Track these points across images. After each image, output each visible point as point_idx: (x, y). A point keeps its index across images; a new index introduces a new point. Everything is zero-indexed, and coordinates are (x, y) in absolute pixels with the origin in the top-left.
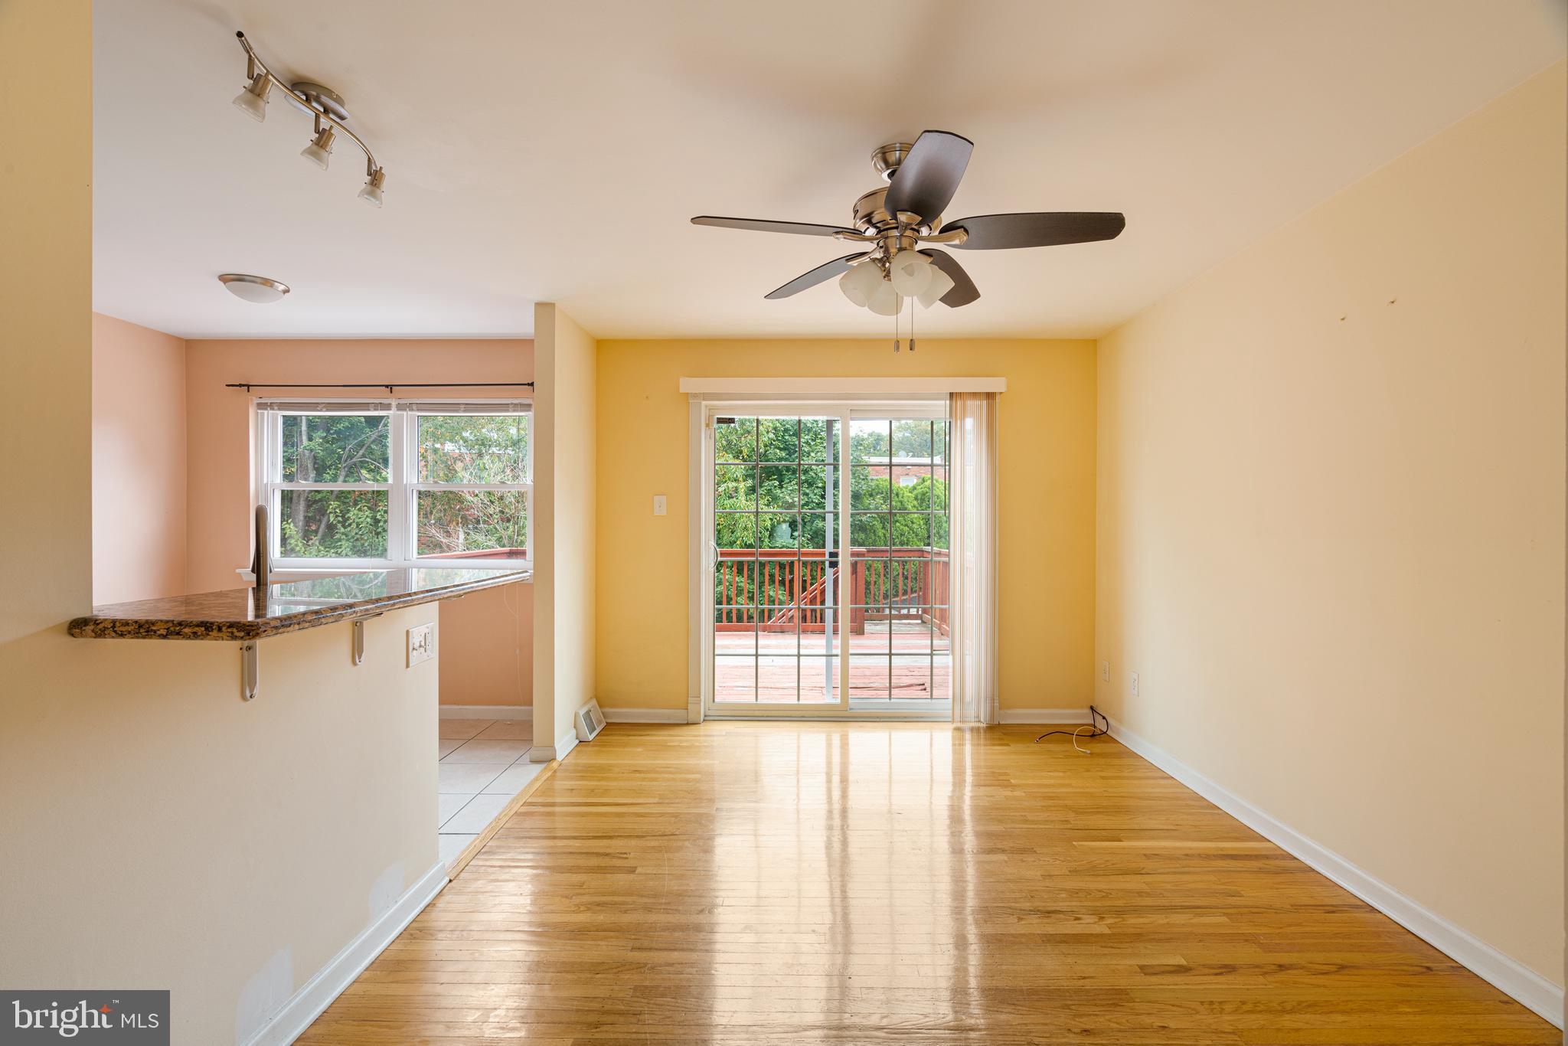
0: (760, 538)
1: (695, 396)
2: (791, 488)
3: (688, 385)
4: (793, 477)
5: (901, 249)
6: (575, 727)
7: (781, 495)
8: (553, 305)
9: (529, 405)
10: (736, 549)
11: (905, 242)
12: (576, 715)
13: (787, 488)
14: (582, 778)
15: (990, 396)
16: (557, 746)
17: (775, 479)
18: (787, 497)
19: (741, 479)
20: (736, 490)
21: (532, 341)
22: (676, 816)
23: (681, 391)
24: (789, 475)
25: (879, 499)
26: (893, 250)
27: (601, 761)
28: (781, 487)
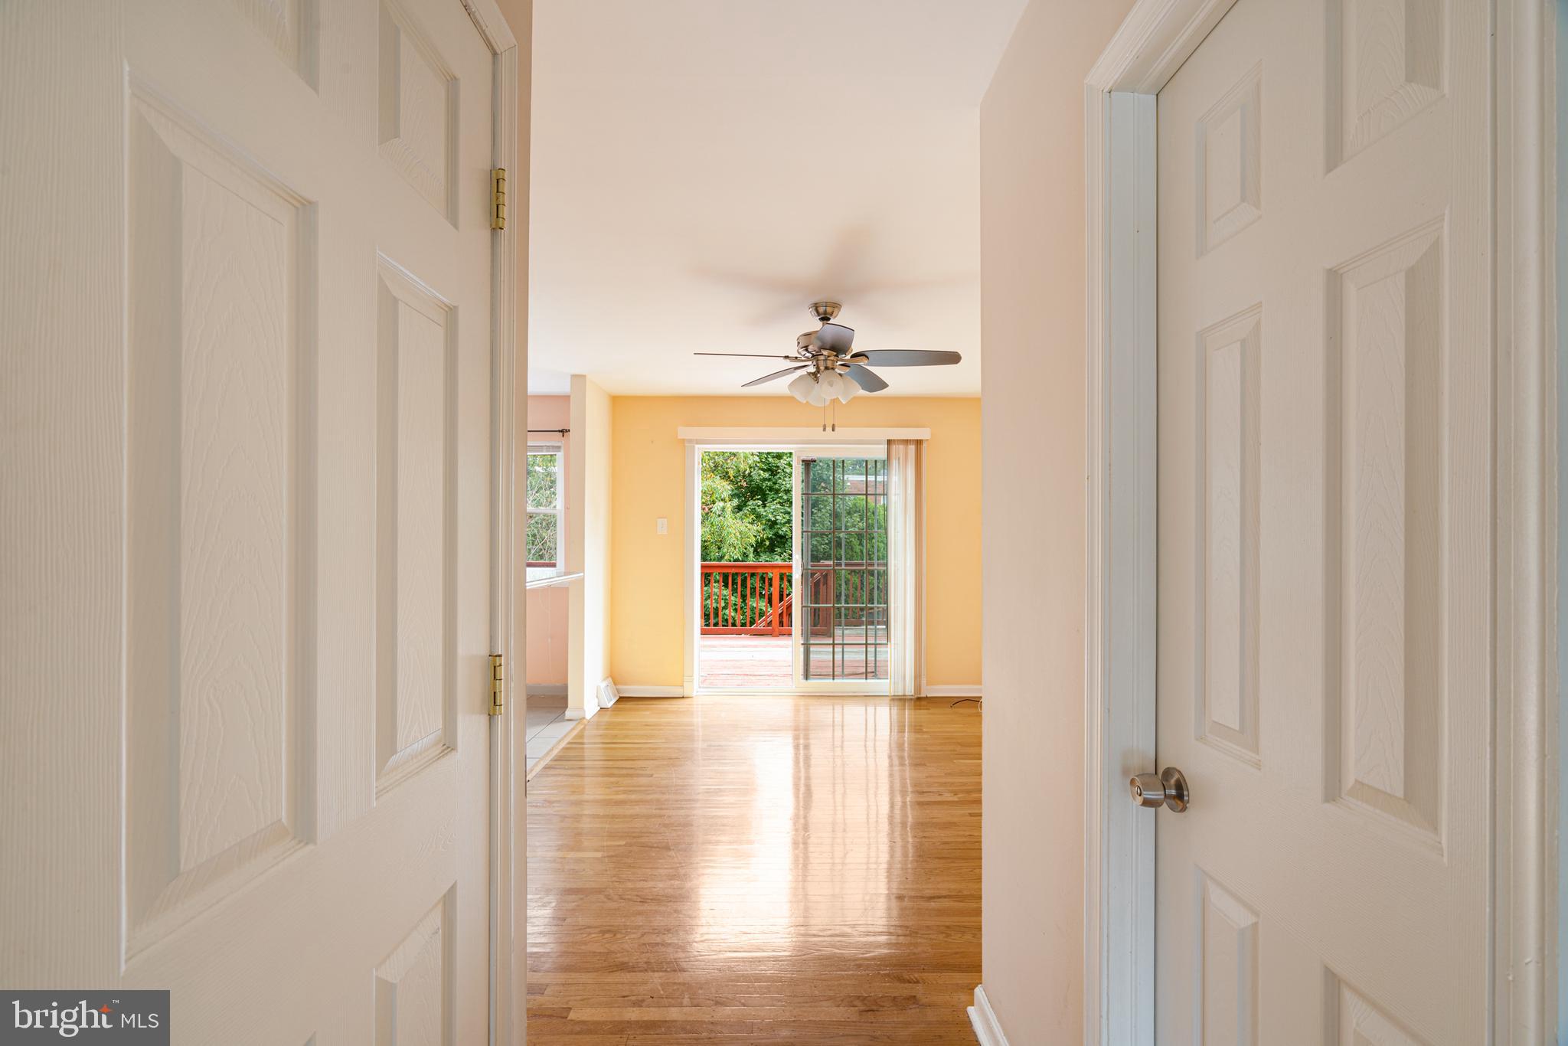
0: (745, 553)
1: (690, 441)
2: (774, 507)
3: (684, 432)
4: (776, 496)
5: (827, 368)
6: (597, 697)
7: (764, 514)
8: (585, 376)
9: (559, 447)
10: (723, 562)
11: (829, 363)
12: (598, 688)
13: (770, 507)
14: (607, 729)
15: (919, 443)
16: (586, 708)
17: (758, 499)
18: (770, 515)
19: (727, 499)
20: (723, 509)
21: (568, 397)
22: (678, 749)
23: (679, 437)
24: (771, 495)
25: (856, 517)
26: (822, 368)
27: (620, 719)
28: (764, 506)
